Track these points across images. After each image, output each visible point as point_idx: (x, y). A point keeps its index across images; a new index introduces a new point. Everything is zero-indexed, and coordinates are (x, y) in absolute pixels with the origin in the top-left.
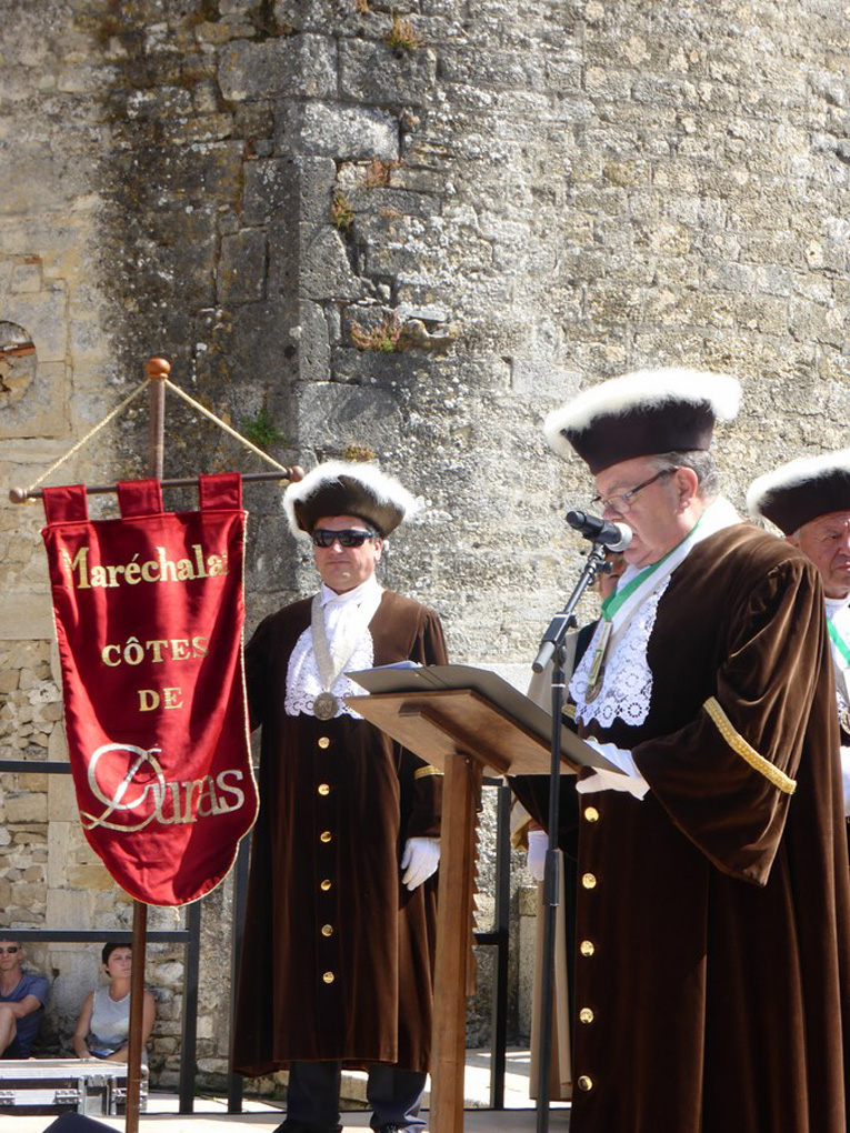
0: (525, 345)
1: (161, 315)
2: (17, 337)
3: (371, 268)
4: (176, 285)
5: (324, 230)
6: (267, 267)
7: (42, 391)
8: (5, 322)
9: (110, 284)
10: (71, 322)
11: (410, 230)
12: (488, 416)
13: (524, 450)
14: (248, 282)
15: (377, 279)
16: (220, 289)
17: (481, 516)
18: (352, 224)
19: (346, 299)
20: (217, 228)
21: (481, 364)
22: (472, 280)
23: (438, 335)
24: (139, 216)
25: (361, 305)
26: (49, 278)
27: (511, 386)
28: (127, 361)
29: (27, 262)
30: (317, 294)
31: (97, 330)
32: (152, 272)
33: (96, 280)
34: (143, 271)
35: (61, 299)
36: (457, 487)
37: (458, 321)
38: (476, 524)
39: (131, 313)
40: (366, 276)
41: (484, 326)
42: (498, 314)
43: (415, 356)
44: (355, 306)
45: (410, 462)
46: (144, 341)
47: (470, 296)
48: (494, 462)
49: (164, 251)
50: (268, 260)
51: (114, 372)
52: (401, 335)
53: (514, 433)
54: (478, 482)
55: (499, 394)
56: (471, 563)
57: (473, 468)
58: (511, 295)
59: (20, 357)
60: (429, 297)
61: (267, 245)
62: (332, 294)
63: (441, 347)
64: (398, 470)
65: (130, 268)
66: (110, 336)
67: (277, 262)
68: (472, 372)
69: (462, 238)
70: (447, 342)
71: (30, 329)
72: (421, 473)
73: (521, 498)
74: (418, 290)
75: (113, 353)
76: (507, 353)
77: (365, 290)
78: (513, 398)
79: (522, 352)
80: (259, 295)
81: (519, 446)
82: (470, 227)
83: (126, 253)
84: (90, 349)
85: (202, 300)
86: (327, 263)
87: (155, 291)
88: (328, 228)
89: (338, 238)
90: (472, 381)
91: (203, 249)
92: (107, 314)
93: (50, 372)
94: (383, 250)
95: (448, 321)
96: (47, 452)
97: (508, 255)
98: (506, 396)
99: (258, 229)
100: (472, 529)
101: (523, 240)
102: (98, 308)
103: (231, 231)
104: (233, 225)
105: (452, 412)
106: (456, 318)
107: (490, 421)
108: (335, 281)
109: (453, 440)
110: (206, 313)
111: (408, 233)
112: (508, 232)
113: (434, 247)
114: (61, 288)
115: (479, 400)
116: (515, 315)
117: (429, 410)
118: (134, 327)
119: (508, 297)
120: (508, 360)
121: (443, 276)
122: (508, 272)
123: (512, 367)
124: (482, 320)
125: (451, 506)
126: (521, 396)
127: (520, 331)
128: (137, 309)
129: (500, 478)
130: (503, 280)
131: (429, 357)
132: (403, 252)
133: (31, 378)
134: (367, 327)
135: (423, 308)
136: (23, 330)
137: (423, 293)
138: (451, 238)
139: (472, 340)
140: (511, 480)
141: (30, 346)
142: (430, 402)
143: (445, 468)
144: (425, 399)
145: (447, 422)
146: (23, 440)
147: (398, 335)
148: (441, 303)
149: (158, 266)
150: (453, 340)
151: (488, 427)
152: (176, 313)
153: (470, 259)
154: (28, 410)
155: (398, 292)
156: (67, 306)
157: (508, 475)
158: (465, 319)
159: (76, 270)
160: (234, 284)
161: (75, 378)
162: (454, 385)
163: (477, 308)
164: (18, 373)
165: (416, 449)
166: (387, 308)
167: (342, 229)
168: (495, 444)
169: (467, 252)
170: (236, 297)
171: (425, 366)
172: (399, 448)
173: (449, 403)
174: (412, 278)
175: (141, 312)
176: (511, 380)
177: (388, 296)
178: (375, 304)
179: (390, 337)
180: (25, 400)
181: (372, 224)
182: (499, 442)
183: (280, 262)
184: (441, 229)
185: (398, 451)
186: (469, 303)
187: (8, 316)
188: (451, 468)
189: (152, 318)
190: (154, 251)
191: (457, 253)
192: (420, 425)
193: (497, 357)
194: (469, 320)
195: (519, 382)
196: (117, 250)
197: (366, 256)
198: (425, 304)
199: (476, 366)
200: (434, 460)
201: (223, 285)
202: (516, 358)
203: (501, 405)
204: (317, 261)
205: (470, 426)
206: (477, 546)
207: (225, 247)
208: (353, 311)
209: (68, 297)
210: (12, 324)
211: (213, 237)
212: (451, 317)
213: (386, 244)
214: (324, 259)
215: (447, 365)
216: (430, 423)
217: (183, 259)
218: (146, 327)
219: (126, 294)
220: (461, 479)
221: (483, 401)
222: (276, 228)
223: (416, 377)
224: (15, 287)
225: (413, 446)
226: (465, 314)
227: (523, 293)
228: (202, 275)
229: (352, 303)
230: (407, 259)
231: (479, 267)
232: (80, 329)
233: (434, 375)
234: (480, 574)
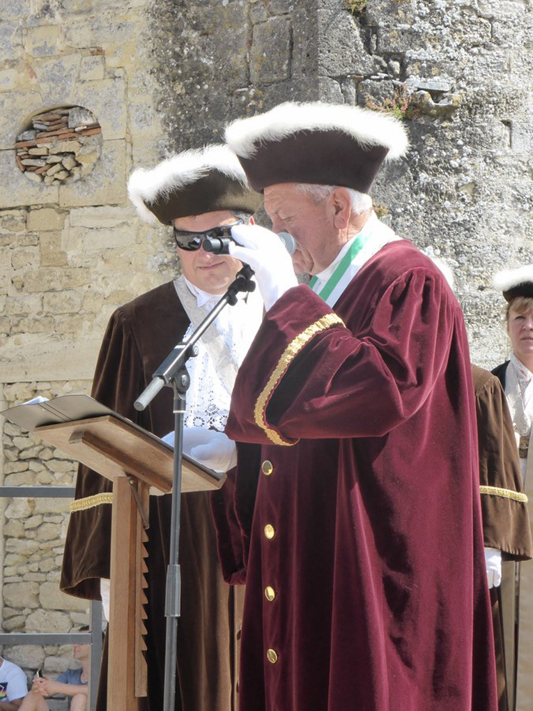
0: (522, 109)
1: (204, 95)
2: (86, 119)
3: (382, 47)
4: (216, 69)
5: (340, 16)
6: (291, 50)
7: (107, 165)
8: (76, 106)
9: (161, 70)
10: (130, 105)
11: (417, 12)
12: (491, 173)
13: (523, 202)
14: (275, 64)
15: (388, 56)
16: (252, 71)
17: (485, 262)
18: (365, 9)
19: (360, 75)
20: (249, 18)
21: (483, 128)
22: (473, 54)
23: (443, 103)
24: (184, 10)
25: (374, 80)
26: (111, 67)
27: (510, 146)
28: (176, 137)
29: (93, 54)
30: (335, 72)
31: (151, 111)
32: (195, 59)
33: (150, 67)
34: (188, 58)
35: (120, 84)
36: (463, 237)
37: (462, 91)
38: (481, 269)
39: (179, 95)
40: (378, 55)
41: (484, 94)
42: (497, 83)
43: (423, 123)
44: (369, 81)
45: (420, 217)
46: (189, 119)
47: (472, 68)
48: (496, 214)
49: (205, 40)
50: (292, 44)
51: (166, 146)
52: (410, 105)
53: (514, 188)
54: (482, 231)
55: (500, 153)
56: (476, 304)
57: (477, 220)
58: (509, 65)
59: (89, 136)
60: (435, 70)
61: (291, 31)
62: (348, 71)
63: (446, 113)
64: (409, 224)
65: (177, 56)
66: (162, 116)
67: (300, 45)
68: (475, 135)
69: (463, 17)
70: (451, 109)
71: (95, 113)
72: (430, 225)
73: (521, 245)
74: (425, 65)
75: (165, 130)
76: (506, 117)
77: (377, 66)
78: (513, 157)
79: (519, 116)
80: (285, 75)
81: (519, 199)
82: (470, 8)
83: (174, 43)
84: (146, 128)
85: (237, 81)
86: (343, 44)
87: (198, 75)
88: (344, 13)
89: (352, 22)
90: (475, 143)
91: (237, 36)
92: (160, 97)
93: (114, 148)
94: (393, 30)
95: (452, 91)
96: (113, 218)
97: (505, 31)
98: (506, 155)
99: (284, 17)
100: (476, 274)
101: (518, 17)
102: (152, 92)
103: (261, 20)
104: (262, 15)
105: (457, 171)
106: (460, 88)
107: (492, 178)
108: (350, 59)
109: (458, 196)
110: (241, 92)
111: (415, 15)
112: (505, 10)
113: (439, 27)
114: (121, 75)
115: (482, 159)
116: (513, 83)
117: (437, 170)
118: (182, 107)
119: (506, 68)
120: (508, 124)
121: (447, 52)
122: (506, 45)
123: (511, 129)
124: (484, 89)
125: (457, 254)
126: (519, 155)
127: (517, 97)
128: (184, 91)
129: (502, 227)
130: (501, 53)
131: (436, 124)
132: (411, 32)
133: (98, 154)
134: (379, 99)
135: (429, 80)
136: (91, 113)
137: (430, 67)
138: (453, 18)
139: (474, 106)
140: (512, 230)
141: (96, 126)
142: (437, 163)
143: (452, 221)
144: (432, 160)
145: (453, 179)
146: (93, 208)
147: (407, 105)
148: (446, 75)
149: (200, 53)
150: (457, 108)
151: (491, 183)
152: (216, 94)
153: (471, 36)
154: (96, 181)
155: (407, 67)
156: (126, 90)
157: (509, 225)
158: (467, 88)
159: (133, 59)
160: (263, 66)
161: (134, 153)
162: (459, 147)
163: (479, 78)
164: (88, 150)
165: (425, 205)
166: (397, 82)
167: (356, 14)
168: (496, 198)
169: (469, 30)
170: (266, 78)
171: (432, 131)
172: (410, 204)
173: (455, 163)
174: (419, 55)
175: (187, 93)
176: (511, 141)
177: (398, 71)
178: (386, 78)
179: (400, 107)
180: (93, 173)
181: (383, 8)
182: (500, 196)
183: (302, 45)
184: (444, 10)
185: (409, 207)
186: (470, 74)
187: (78, 101)
188: (457, 220)
189: (196, 98)
190: (197, 41)
191: (460, 31)
192: (428, 184)
193: (497, 120)
194: (470, 90)
195: (517, 142)
196: (166, 40)
197: (377, 37)
198: (431, 76)
199: (479, 129)
200: (441, 214)
201: (255, 68)
202: (514, 121)
203: (503, 163)
204: (334, 43)
205: (474, 183)
206: (482, 288)
207: (256, 34)
208: (367, 86)
209: (127, 83)
210: (81, 108)
211: (246, 25)
212: (455, 87)
213: (395, 26)
214: (340, 41)
215: (452, 129)
216: (437, 181)
217: (221, 46)
218: (192, 107)
219: (174, 79)
220: (466, 229)
221: (485, 160)
222: (298, 15)
223: (424, 141)
224: (83, 76)
225: (423, 201)
226: (468, 84)
227: (521, 64)
228: (237, 60)
229: (365, 78)
230: (414, 37)
231: (479, 42)
232: (137, 111)
233: (441, 139)
234: (485, 313)
